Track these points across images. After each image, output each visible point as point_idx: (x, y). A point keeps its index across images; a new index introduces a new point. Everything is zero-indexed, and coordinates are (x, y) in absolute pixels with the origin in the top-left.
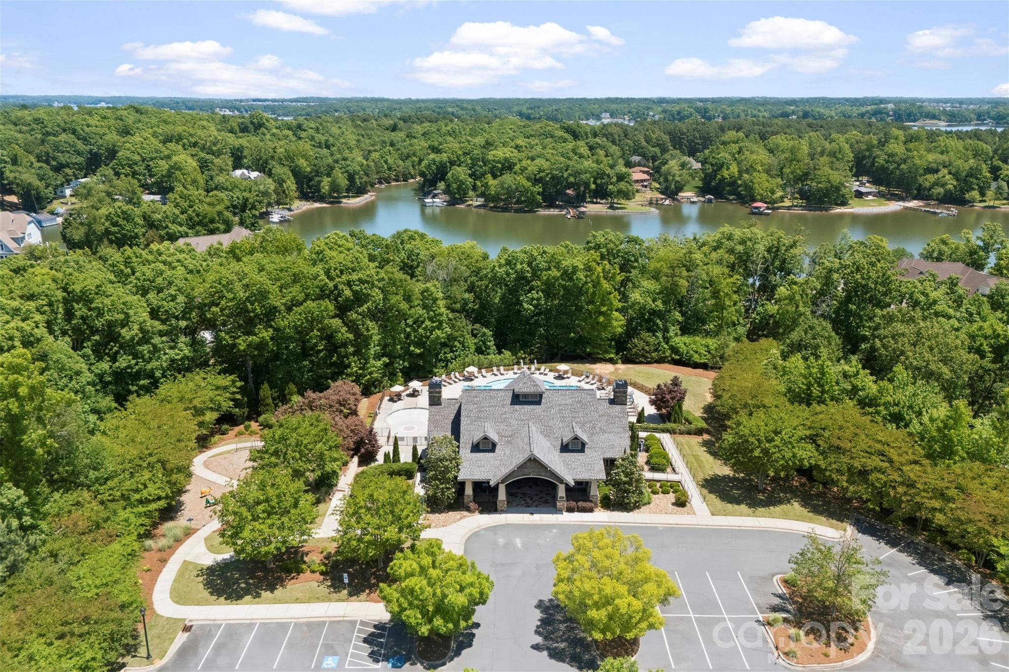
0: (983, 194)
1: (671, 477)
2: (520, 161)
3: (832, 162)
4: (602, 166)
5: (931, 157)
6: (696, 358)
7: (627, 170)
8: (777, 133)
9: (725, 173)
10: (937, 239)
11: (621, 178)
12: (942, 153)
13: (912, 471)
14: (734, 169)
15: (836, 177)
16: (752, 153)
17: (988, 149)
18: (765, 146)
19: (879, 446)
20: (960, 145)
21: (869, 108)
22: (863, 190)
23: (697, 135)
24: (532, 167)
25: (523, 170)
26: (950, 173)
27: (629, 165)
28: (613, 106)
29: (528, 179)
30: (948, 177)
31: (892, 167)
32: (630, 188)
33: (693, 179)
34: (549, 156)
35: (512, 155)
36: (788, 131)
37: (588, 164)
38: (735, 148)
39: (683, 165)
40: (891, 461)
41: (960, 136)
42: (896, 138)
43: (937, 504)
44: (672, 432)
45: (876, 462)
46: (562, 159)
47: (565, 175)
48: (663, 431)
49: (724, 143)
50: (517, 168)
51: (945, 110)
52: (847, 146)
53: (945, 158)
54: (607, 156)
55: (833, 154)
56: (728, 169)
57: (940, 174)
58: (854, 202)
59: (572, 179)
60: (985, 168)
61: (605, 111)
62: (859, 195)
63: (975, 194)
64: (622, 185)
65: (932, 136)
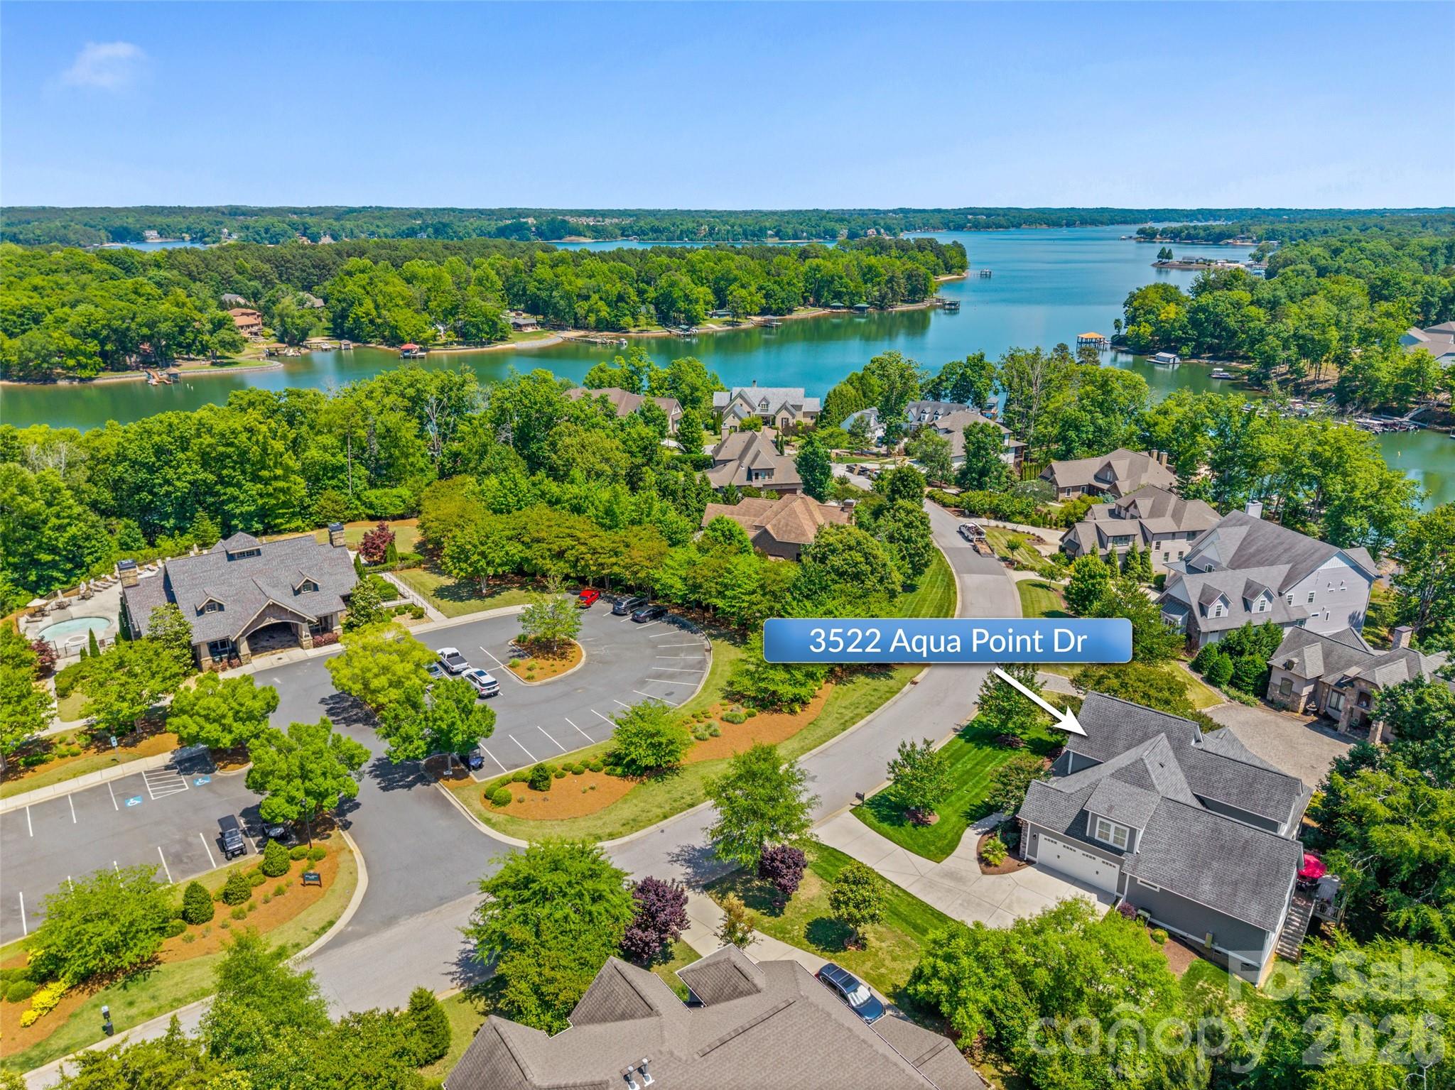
0: (636, 320)
1: (404, 602)
2: (50, 310)
3: (481, 292)
4: (186, 310)
5: (580, 282)
6: (392, 511)
7: (225, 313)
8: (410, 259)
9: (360, 311)
10: (596, 367)
11: (219, 325)
12: (590, 277)
13: (595, 543)
14: (369, 304)
15: (490, 306)
16: (387, 284)
17: (632, 271)
18: (400, 274)
19: (567, 531)
20: (605, 267)
21: (509, 222)
22: (520, 321)
23: (307, 262)
24: (76, 317)
25: (60, 321)
26: (601, 299)
27: (223, 306)
28: (160, 220)
29: (73, 335)
30: (601, 303)
31: (544, 294)
32: (237, 337)
33: (320, 320)
34: (98, 300)
35: (33, 301)
36: (423, 255)
37: (165, 307)
38: (363, 278)
39: (301, 303)
40: (578, 539)
41: (603, 257)
42: (543, 263)
43: (614, 560)
44: (391, 570)
45: (569, 542)
46: (122, 304)
47: (133, 326)
48: (384, 570)
49: (350, 274)
50: (49, 319)
51: (588, 225)
52: (493, 273)
53: (593, 282)
54: (189, 296)
55: (480, 282)
56: (361, 305)
57: (592, 301)
58: (513, 334)
59: (145, 331)
60: (632, 292)
61: (150, 228)
62: (518, 326)
63: (629, 319)
64: (224, 334)
65: (577, 259)
